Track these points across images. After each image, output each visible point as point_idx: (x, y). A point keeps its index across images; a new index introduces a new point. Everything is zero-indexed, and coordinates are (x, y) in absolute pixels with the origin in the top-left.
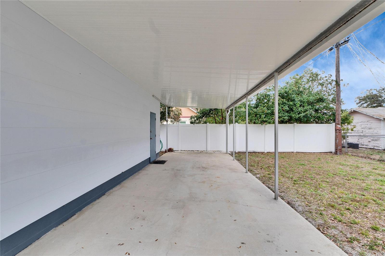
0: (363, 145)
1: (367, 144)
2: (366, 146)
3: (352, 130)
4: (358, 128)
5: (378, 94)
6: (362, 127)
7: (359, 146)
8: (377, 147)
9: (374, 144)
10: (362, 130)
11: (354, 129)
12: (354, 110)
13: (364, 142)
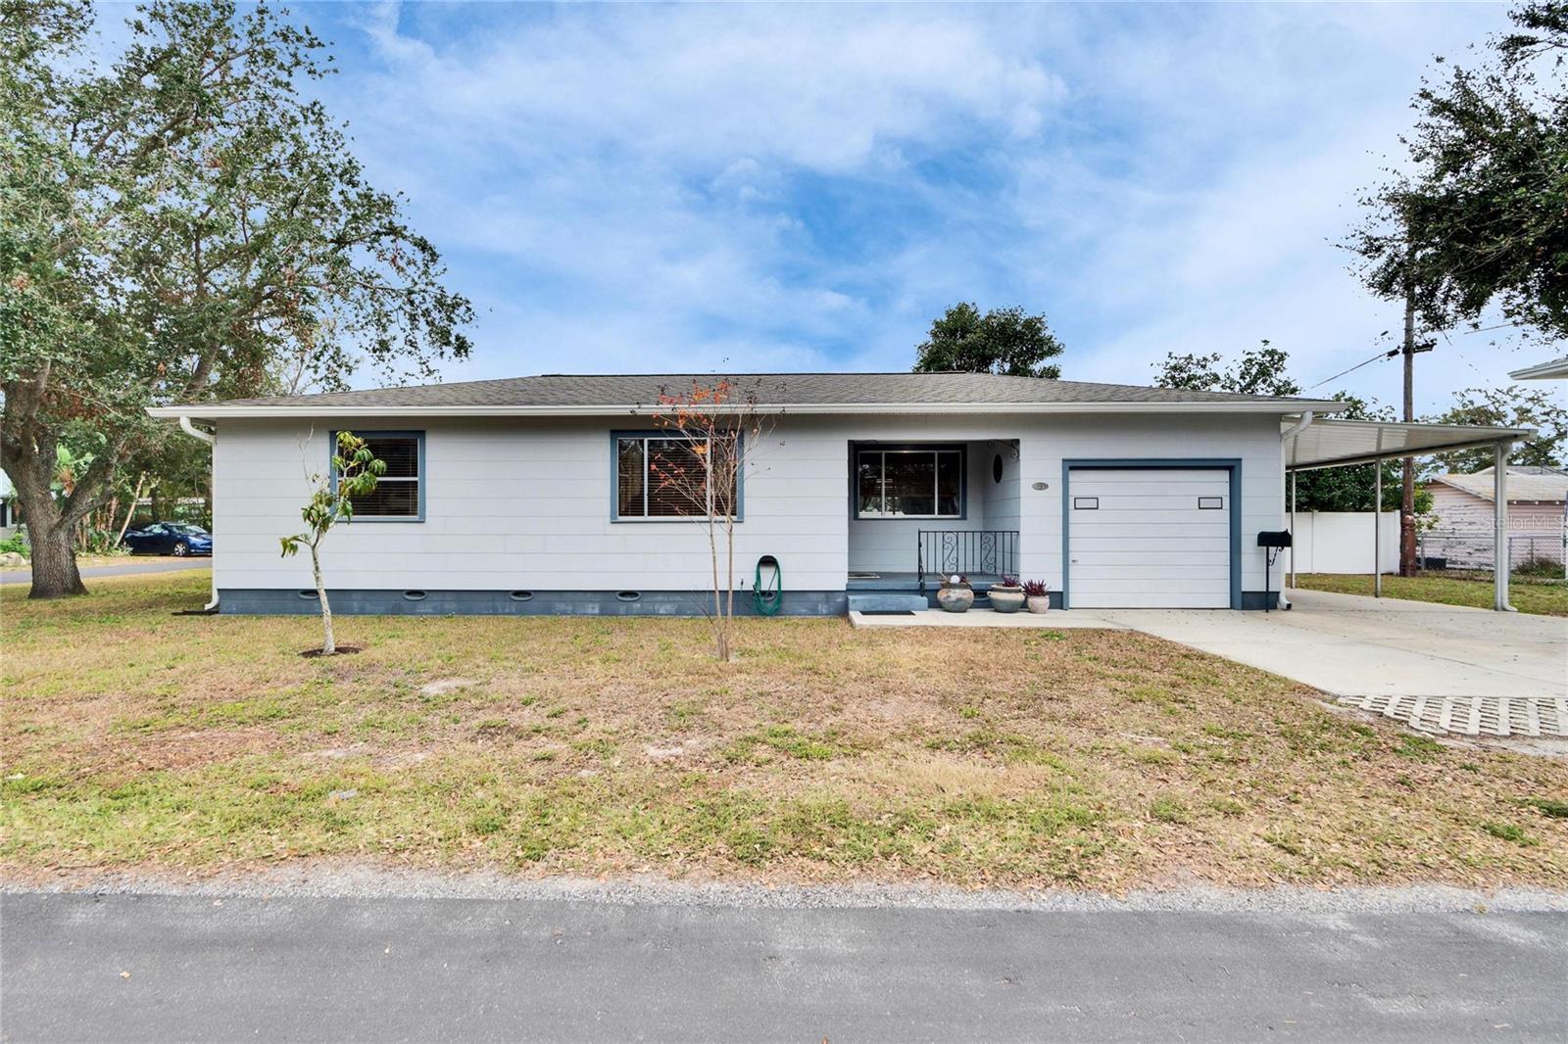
0: (1455, 563)
1: (1463, 560)
2: (1462, 564)
3: (1430, 527)
4: (1444, 523)
5: (1492, 408)
6: (1453, 520)
7: (1448, 566)
8: (1488, 565)
9: (1481, 560)
10: (1452, 527)
11: (1435, 525)
12: (1433, 480)
13: (1457, 554)
